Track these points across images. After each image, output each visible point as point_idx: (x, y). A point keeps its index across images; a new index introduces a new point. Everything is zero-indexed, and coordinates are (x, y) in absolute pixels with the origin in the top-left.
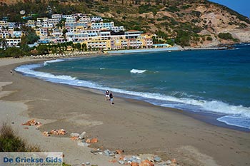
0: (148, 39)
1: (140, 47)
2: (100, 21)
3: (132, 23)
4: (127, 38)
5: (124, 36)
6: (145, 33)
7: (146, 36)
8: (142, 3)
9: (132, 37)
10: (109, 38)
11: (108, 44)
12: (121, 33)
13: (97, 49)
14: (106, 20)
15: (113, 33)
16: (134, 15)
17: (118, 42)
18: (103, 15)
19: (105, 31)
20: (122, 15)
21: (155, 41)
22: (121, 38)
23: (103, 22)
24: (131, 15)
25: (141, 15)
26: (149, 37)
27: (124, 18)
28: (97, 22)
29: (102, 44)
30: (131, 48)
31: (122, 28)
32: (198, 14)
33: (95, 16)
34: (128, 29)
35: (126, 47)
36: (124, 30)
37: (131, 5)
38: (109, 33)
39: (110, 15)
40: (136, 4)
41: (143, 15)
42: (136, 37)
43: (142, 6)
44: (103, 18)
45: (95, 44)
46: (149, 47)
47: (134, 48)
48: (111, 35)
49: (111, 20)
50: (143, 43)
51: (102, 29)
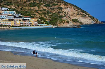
0: (35, 21)
1: (31, 25)
2: (7, 10)
3: (26, 12)
4: (23, 20)
5: (21, 19)
6: (33, 18)
7: (34, 20)
8: (31, 1)
9: (26, 20)
10: (13, 20)
11: (12, 23)
12: (20, 17)
13: (6, 26)
14: (11, 10)
15: (15, 17)
16: (27, 8)
17: (18, 22)
18: (9, 7)
19: (11, 16)
20: (20, 7)
21: (39, 22)
22: (20, 20)
23: (9, 11)
24: (25, 8)
25: (31, 8)
26: (36, 20)
27: (21, 9)
28: (5, 10)
29: (9, 23)
30: (25, 26)
31: (20, 15)
32: (61, 9)
33: (4, 7)
34: (23, 15)
35: (23, 25)
36: (21, 15)
37: (25, 2)
38: (13, 17)
39: (13, 7)
40: (28, 2)
41: (32, 8)
42: (28, 20)
43: (31, 3)
44: (9, 9)
45: (4, 23)
46: (36, 25)
47: (28, 26)
48: (14, 18)
49: (14, 10)
50: (32, 23)
51: (9, 15)
